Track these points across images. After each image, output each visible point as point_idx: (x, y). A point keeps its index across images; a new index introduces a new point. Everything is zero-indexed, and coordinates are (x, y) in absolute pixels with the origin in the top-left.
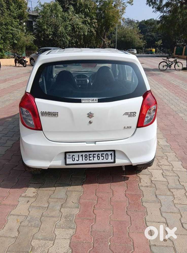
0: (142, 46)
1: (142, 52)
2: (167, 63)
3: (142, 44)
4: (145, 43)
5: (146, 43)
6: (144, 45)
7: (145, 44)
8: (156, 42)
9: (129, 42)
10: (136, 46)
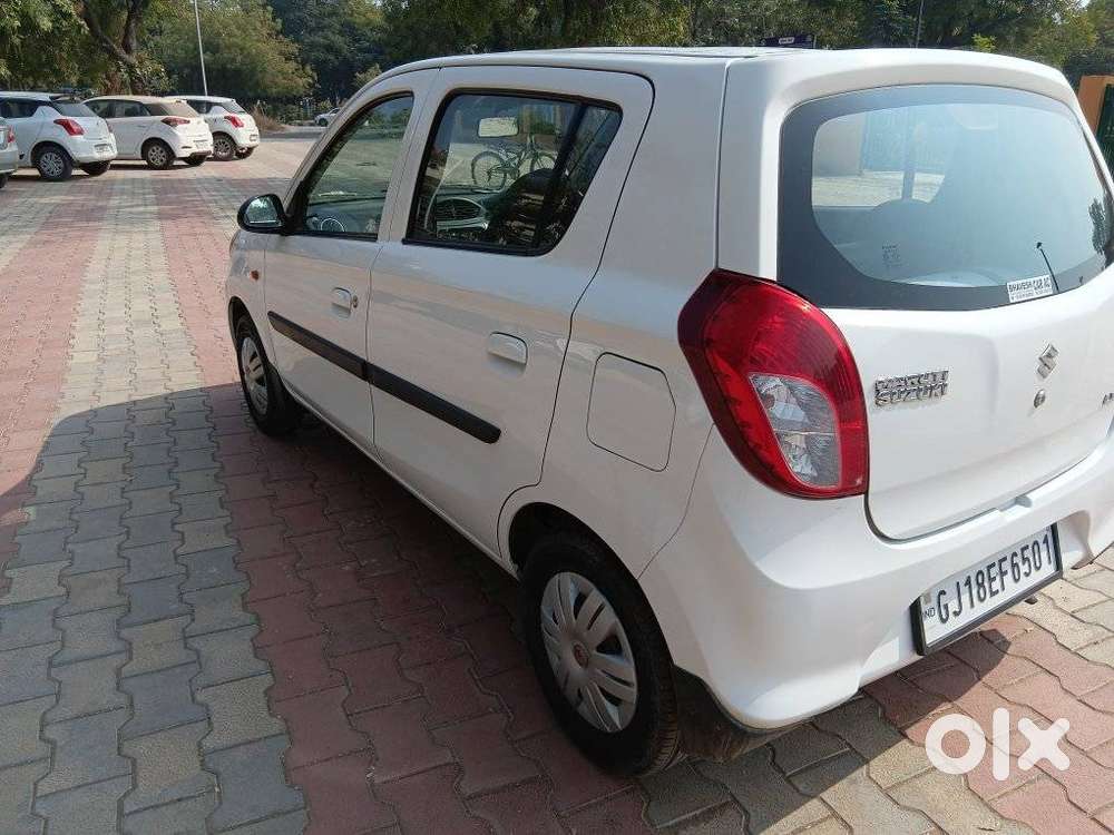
0: (302, 91)
1: (306, 118)
2: (501, 160)
3: (301, 82)
4: (313, 79)
5: (316, 78)
6: (309, 84)
7: (311, 81)
8: (357, 74)
9: (238, 72)
10: (274, 90)
